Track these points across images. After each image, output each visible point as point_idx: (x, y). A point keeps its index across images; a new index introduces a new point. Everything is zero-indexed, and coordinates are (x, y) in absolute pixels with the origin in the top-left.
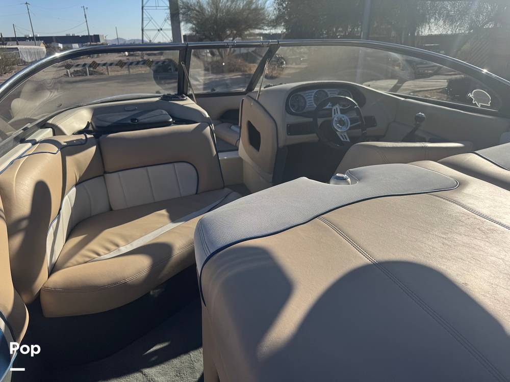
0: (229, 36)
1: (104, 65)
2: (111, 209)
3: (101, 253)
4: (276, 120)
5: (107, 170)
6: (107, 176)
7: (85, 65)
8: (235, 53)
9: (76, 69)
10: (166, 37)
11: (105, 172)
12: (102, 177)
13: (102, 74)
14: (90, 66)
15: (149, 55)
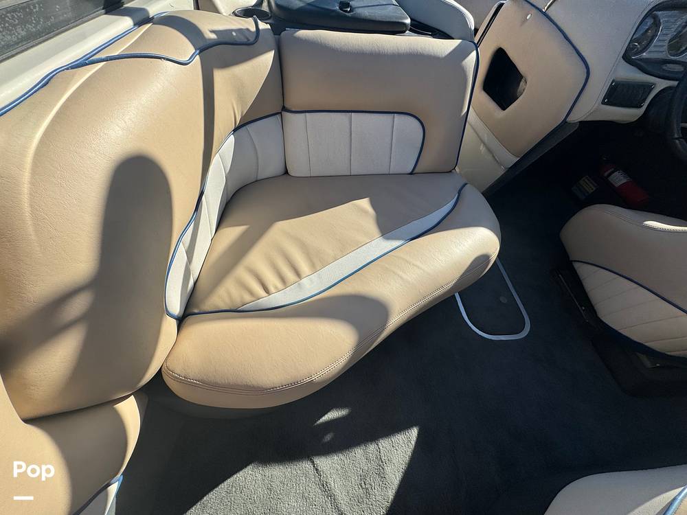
2: (286, 172)
3: (272, 289)
4: (590, 66)
5: (288, 106)
6: (287, 115)
11: (284, 109)
12: (278, 117)
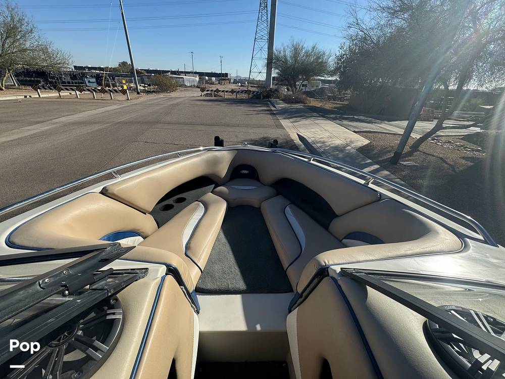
0: (300, 80)
1: (223, 91)
7: (212, 90)
8: (303, 91)
9: (207, 92)
10: (262, 77)
13: (221, 96)
14: (215, 91)
15: (252, 87)
